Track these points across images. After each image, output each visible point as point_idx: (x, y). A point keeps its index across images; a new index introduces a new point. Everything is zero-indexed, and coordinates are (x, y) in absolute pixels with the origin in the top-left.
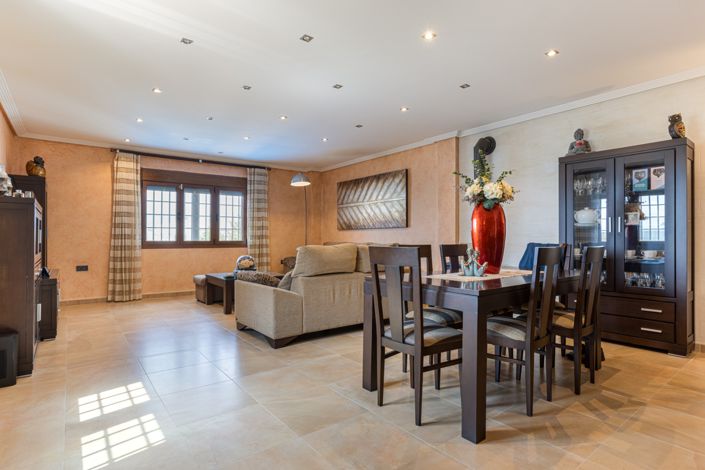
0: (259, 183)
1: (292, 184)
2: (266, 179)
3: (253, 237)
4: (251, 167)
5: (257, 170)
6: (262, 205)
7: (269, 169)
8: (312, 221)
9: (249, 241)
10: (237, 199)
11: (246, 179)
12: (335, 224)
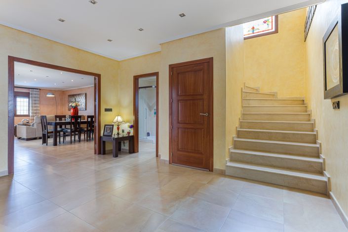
0: (35, 94)
1: (47, 96)
2: (39, 93)
3: (32, 113)
4: (31, 89)
5: (34, 90)
6: (37, 102)
7: (40, 89)
8: (59, 107)
9: (31, 114)
10: (26, 100)
11: (29, 93)
12: (67, 109)
